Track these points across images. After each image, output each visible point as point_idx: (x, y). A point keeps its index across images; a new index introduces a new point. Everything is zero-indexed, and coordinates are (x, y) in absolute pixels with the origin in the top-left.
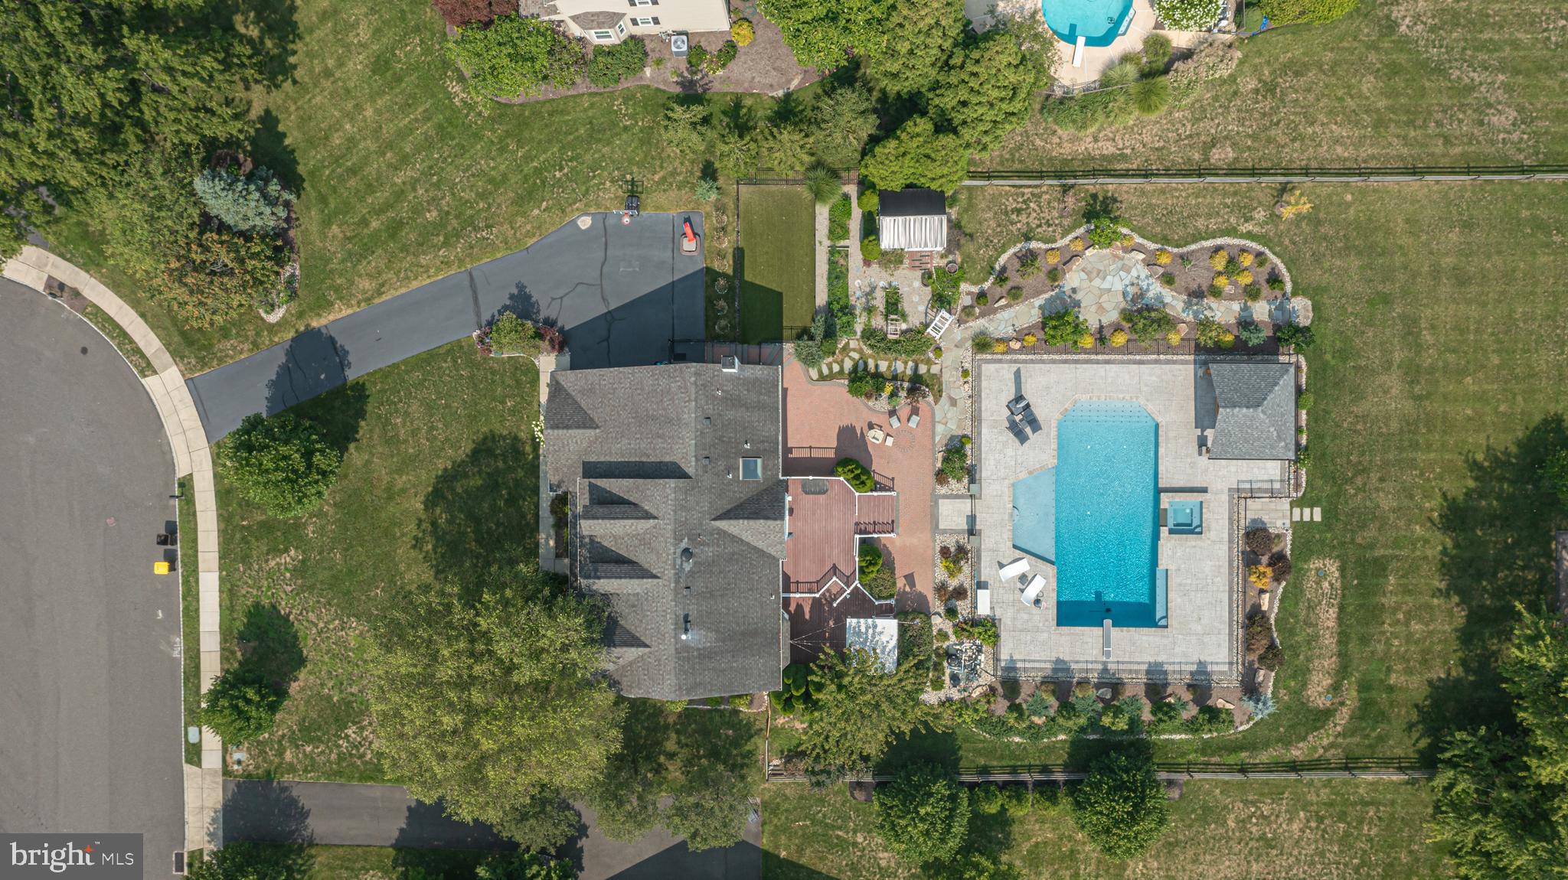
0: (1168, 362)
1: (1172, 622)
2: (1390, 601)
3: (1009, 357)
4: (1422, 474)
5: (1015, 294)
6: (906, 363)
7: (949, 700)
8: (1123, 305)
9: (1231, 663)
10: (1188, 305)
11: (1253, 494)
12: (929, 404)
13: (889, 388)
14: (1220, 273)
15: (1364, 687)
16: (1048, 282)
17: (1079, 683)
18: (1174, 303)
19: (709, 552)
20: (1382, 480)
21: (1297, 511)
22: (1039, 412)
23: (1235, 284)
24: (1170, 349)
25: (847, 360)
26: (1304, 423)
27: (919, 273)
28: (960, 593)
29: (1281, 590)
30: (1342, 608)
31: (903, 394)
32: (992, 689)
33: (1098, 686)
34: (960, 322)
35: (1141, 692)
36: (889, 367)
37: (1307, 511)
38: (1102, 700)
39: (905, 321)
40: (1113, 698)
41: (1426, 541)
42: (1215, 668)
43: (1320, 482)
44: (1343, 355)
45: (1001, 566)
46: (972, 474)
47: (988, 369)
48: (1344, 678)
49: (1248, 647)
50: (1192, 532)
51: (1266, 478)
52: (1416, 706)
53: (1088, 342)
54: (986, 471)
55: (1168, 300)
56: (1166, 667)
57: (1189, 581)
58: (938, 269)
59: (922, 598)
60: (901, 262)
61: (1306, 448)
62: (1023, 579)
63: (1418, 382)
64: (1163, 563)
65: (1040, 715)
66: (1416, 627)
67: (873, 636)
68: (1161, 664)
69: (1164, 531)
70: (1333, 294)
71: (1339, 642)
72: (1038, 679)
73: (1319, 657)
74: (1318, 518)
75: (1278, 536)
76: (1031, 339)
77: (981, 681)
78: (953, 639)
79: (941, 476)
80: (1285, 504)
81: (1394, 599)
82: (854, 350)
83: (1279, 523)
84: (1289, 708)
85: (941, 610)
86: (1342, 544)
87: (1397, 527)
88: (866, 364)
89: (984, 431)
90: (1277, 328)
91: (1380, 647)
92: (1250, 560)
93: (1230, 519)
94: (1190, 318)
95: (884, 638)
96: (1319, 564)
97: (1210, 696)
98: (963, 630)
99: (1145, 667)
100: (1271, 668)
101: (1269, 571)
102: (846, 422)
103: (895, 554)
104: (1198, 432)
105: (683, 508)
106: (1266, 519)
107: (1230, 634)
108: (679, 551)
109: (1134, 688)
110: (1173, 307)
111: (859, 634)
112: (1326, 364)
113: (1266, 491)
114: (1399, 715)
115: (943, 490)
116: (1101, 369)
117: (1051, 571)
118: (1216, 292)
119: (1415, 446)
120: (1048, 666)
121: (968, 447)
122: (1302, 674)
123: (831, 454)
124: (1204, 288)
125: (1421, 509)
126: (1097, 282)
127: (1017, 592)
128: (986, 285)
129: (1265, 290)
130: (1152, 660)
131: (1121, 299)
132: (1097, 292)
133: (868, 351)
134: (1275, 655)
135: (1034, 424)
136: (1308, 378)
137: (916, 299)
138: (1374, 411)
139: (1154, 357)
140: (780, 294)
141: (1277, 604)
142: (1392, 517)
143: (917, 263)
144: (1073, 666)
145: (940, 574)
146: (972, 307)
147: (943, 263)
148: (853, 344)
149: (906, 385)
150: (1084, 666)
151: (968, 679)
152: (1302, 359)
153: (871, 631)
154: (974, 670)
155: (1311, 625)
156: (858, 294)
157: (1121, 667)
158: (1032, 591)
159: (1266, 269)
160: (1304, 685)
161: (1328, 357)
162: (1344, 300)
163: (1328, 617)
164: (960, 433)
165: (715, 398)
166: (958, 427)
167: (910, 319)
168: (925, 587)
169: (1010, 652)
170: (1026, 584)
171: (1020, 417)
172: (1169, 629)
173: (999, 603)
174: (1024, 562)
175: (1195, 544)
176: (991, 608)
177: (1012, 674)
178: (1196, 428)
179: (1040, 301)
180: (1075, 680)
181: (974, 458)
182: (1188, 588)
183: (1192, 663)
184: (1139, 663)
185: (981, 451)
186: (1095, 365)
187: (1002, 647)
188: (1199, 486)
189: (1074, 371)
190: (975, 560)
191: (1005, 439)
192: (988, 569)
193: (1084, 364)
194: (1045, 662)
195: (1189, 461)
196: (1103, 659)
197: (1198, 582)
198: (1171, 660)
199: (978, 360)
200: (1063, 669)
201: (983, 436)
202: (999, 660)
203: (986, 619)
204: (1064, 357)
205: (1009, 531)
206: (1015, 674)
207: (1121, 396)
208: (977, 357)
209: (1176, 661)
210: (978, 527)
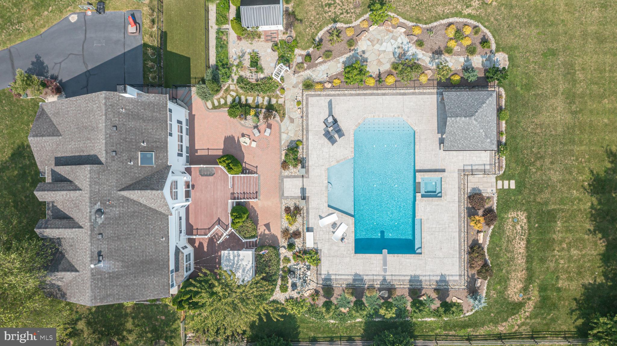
0: (420, 94)
1: (424, 250)
2: (557, 236)
3: (325, 93)
4: (577, 159)
5: (328, 54)
6: (263, 98)
7: (291, 298)
8: (393, 60)
9: (460, 275)
10: (433, 59)
11: (472, 172)
12: (277, 121)
13: (252, 112)
14: (451, 39)
15: (543, 289)
16: (347, 47)
17: (368, 288)
18: (424, 58)
19: (116, 211)
20: (552, 163)
21: (500, 183)
22: (343, 124)
23: (461, 45)
24: (421, 86)
25: (229, 96)
26: (504, 129)
27: (270, 44)
28: (297, 234)
29: (490, 231)
30: (528, 241)
31: (261, 116)
32: (317, 292)
33: (380, 290)
34: (295, 72)
35: (407, 294)
36: (254, 100)
37: (506, 183)
38: (383, 298)
39: (262, 72)
40: (389, 297)
41: (580, 200)
42: (451, 278)
43: (514, 165)
44: (528, 87)
45: (321, 218)
46: (302, 162)
47: (312, 100)
48: (530, 284)
49: (471, 265)
50: (436, 196)
51: (481, 163)
52: (575, 299)
53: (371, 82)
54: (311, 162)
55: (420, 56)
56: (421, 278)
57: (434, 226)
58: (280, 41)
59: (274, 237)
60: (259, 37)
61: (505, 144)
62: (334, 225)
63: (574, 103)
65: (345, 307)
66: (574, 252)
67: (238, 262)
68: (418, 276)
69: (418, 195)
70: (521, 50)
71: (527, 262)
72: (344, 286)
73: (515, 271)
74: (513, 186)
75: (488, 198)
76: (337, 81)
77: (311, 287)
78: (293, 262)
79: (285, 165)
80: (493, 178)
81: (560, 235)
82: (233, 91)
83: (489, 190)
84: (496, 302)
85: (286, 244)
86: (528, 202)
87: (562, 192)
88: (240, 99)
89: (310, 137)
90: (486, 71)
91: (552, 265)
92: (471, 213)
93: (459, 188)
94: (434, 67)
95: (244, 263)
96: (514, 214)
97: (448, 295)
98: (298, 256)
99: (409, 278)
100: (485, 278)
101: (482, 219)
102: (229, 134)
103: (258, 212)
104: (439, 136)
105: (96, 183)
106: (481, 188)
107: (460, 258)
108: (94, 211)
109: (402, 290)
110: (423, 60)
111: (229, 260)
112: (517, 92)
113: (481, 171)
114: (564, 306)
115: (286, 173)
116: (380, 98)
117: (351, 220)
118: (449, 51)
119: (572, 142)
120: (351, 277)
121: (301, 147)
122: (504, 281)
123: (220, 153)
124: (442, 49)
125: (577, 180)
126: (377, 46)
127: (331, 233)
128: (311, 50)
129: (479, 48)
130: (413, 274)
131: (392, 56)
132: (377, 53)
133: (241, 91)
134: (487, 271)
135: (339, 132)
136: (506, 102)
137: (269, 59)
138: (547, 121)
139: (412, 91)
140: (189, 59)
141: (488, 239)
142: (559, 185)
143: (269, 38)
144: (365, 278)
145: (285, 224)
146: (302, 63)
147: (284, 37)
148: (232, 87)
149: (263, 110)
150: (371, 278)
151: (302, 285)
152: (502, 90)
153: (236, 258)
154: (305, 281)
155: (509, 252)
156: (235, 57)
157: (394, 278)
158: (339, 233)
159: (480, 36)
160: (506, 288)
161: (518, 88)
162: (528, 54)
163: (520, 247)
164: (296, 139)
165: (120, 113)
166: (295, 135)
167: (265, 71)
168: (276, 231)
169: (327, 269)
170: (336, 229)
171: (332, 128)
172: (423, 255)
173: (320, 240)
174: (335, 215)
175: (437, 203)
176: (314, 243)
177: (328, 283)
178: (438, 133)
179: (343, 59)
180: (366, 286)
181: (304, 153)
182: (434, 230)
183: (437, 276)
184: (404, 276)
185: (308, 149)
186: (376, 97)
187: (322, 266)
188: (440, 168)
189: (364, 100)
190: (305, 214)
191: (322, 142)
192: (313, 220)
193: (370, 96)
194: (348, 275)
195: (434, 153)
196: (383, 273)
197: (440, 226)
198: (424, 274)
199: (306, 95)
200: (359, 279)
201: (309, 140)
202: (320, 274)
203: (312, 250)
204: (358, 92)
205: (326, 196)
206: (330, 283)
207: (392, 115)
208: (306, 93)
209: (427, 274)
210: (307, 195)
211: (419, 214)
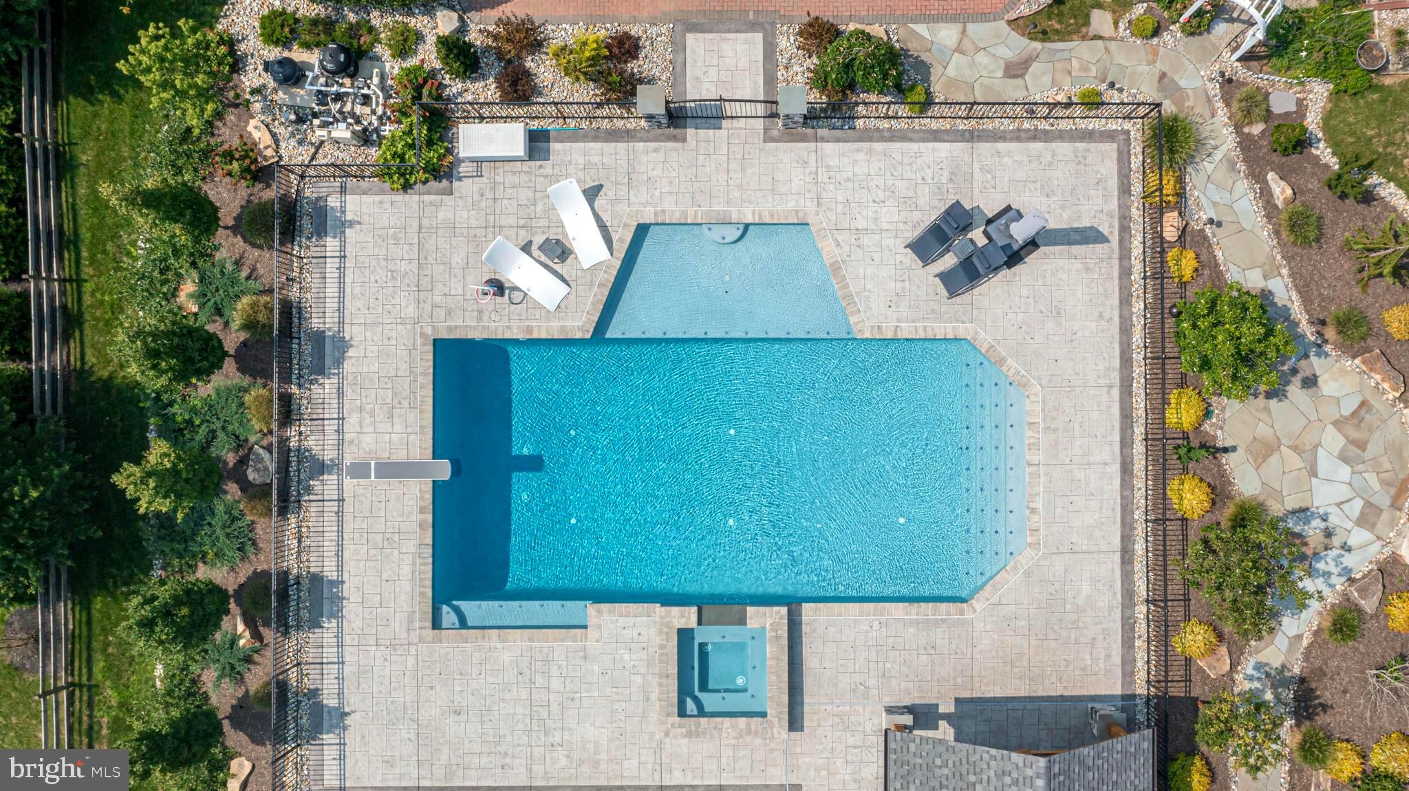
0: (1128, 625)
1: (448, 638)
3: (1135, 213)
5: (1304, 228)
7: (238, 63)
8: (1275, 508)
10: (1277, 679)
14: (1364, 758)
16: (1334, 310)
18: (1281, 641)
24: (1164, 632)
28: (518, 88)
32: (260, 173)
33: (279, 449)
34: (1228, 82)
35: (264, 562)
38: (243, 462)
40: (245, 485)
42: (330, 753)
45: (591, 194)
47: (1103, 160)
50: (684, 691)
53: (1180, 414)
54: (836, 153)
55: (1291, 625)
56: (330, 625)
57: (555, 684)
62: (558, 250)
64: (602, 617)
65: (201, 297)
68: (337, 614)
69: (686, 617)
72: (293, 293)
76: (1188, 264)
78: (396, 67)
79: (822, 33)
85: (472, 37)
89: (944, 149)
94: (1243, 686)
97: (257, 740)
98: (419, 91)
99: (330, 572)
104: (947, 707)
110: (1270, 639)
115: (787, 41)
116: (1109, 452)
117: (580, 324)
118: (1313, 749)
120: (330, 322)
121: (902, 107)
124: (1323, 719)
126: (1334, 440)
127: (524, 236)
128: (1324, 153)
130: (348, 590)
131: (1291, 503)
132: (1307, 440)
139: (1141, 590)
144: (329, 384)
145: (565, 36)
146: (1267, 115)
150: (330, 411)
151: (293, 108)
157: (330, 508)
158: (525, 274)
164: (936, 88)
166: (953, 83)
169: (366, 218)
170: (543, 258)
171: (981, 241)
172: (430, 633)
173: (493, 189)
174: (602, 253)
175: (654, 696)
176: (479, 161)
177: (306, 224)
178: (958, 701)
179: (1283, 291)
180: (294, 389)
181: (872, 123)
182: (540, 680)
183: (340, 694)
184: (339, 554)
185: (891, 139)
186: (1117, 438)
187: (377, 198)
188: (806, 708)
189: (1102, 382)
190: (606, 124)
191: (921, 202)
192: (581, 160)
193: (1122, 409)
194: (340, 310)
195: (872, 682)
196: (348, 461)
197: (554, 707)
198: (347, 640)
199: (1128, 132)
200: (322, 357)
201: (930, 145)
202: (343, 190)
203: (449, 151)
204: (1138, 357)
205: (685, 213)
206: (306, 232)
207: (1039, 504)
208: (1135, 130)
209: (347, 650)
210: (690, 132)
211: (606, 617)
